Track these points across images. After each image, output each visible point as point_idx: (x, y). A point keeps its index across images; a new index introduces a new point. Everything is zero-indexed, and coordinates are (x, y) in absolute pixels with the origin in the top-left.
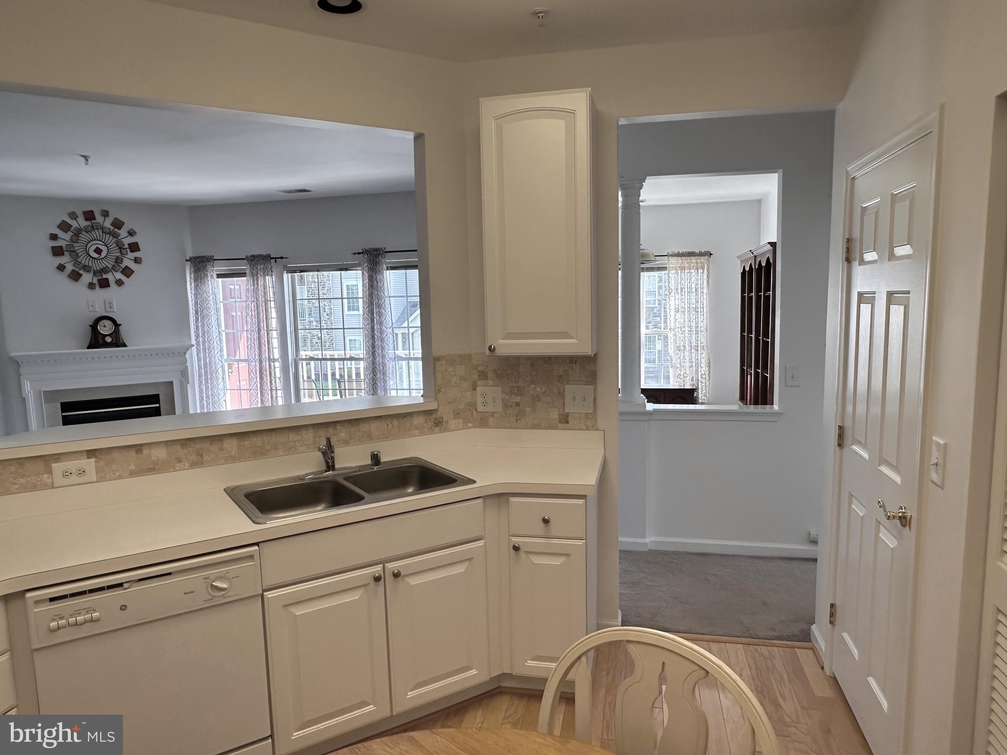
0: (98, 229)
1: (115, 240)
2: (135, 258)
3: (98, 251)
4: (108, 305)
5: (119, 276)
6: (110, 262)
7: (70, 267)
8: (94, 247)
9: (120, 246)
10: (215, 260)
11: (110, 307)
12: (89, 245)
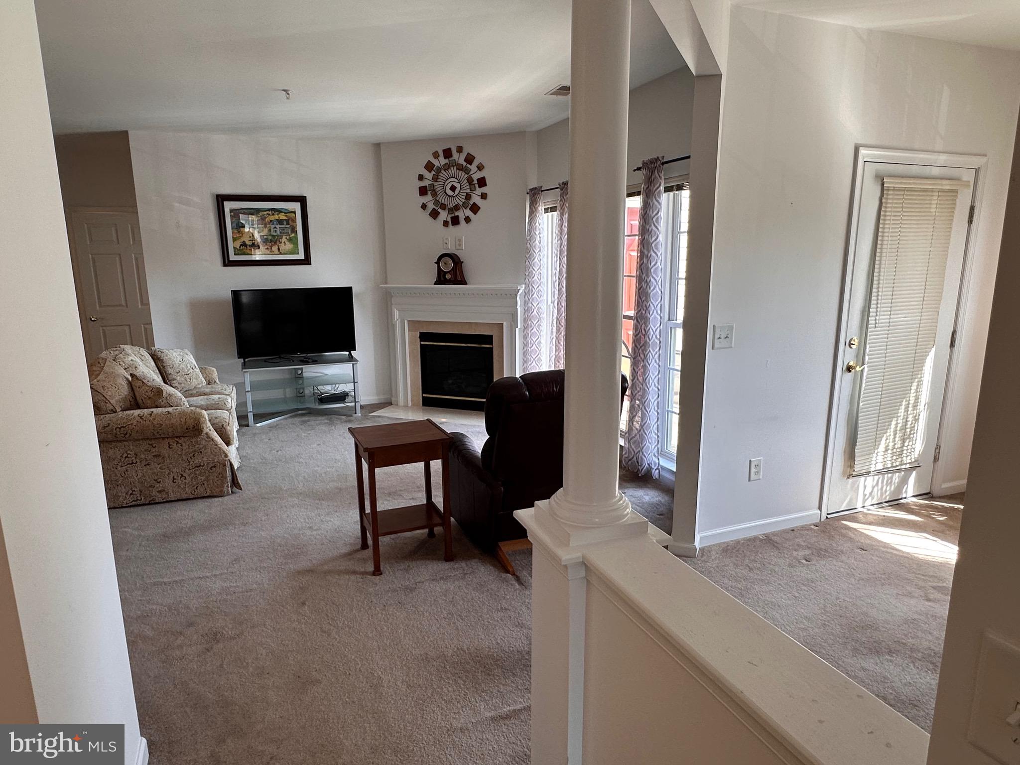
0: (453, 166)
1: (466, 176)
2: (482, 193)
3: (453, 188)
4: (457, 243)
5: (468, 213)
6: (462, 200)
7: (431, 206)
8: (450, 185)
9: (470, 181)
10: (542, 191)
11: (460, 245)
12: (446, 184)
